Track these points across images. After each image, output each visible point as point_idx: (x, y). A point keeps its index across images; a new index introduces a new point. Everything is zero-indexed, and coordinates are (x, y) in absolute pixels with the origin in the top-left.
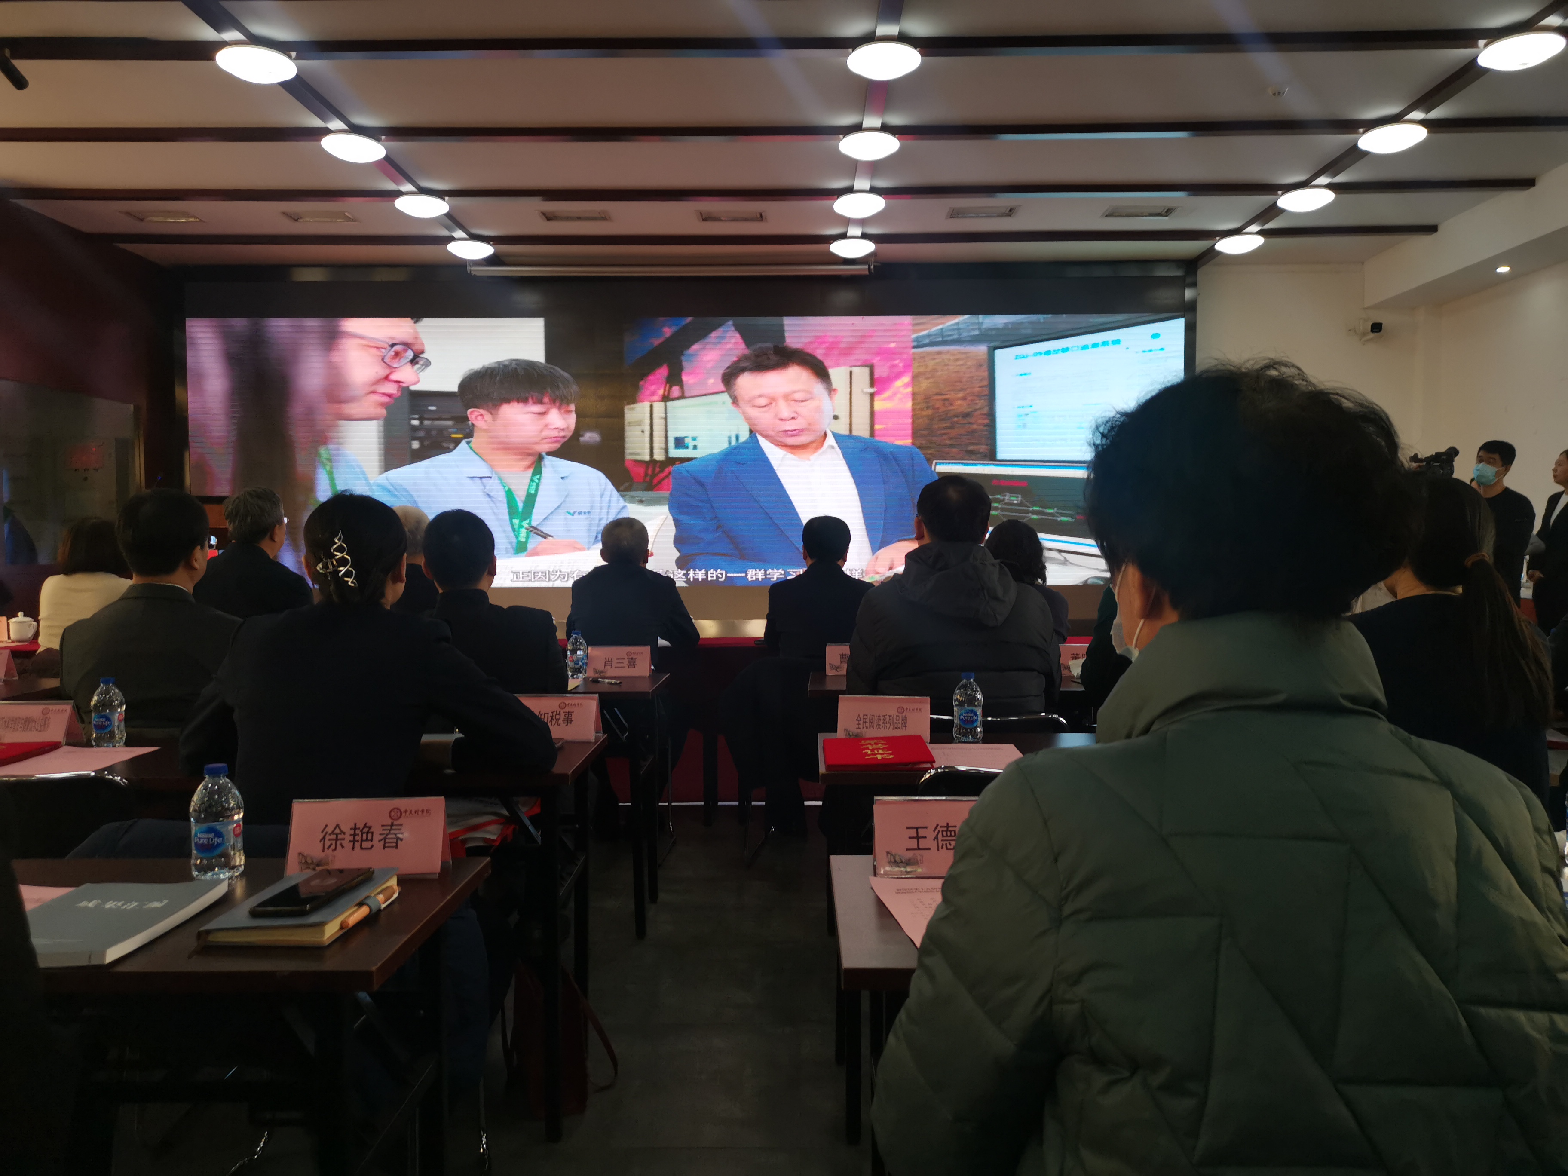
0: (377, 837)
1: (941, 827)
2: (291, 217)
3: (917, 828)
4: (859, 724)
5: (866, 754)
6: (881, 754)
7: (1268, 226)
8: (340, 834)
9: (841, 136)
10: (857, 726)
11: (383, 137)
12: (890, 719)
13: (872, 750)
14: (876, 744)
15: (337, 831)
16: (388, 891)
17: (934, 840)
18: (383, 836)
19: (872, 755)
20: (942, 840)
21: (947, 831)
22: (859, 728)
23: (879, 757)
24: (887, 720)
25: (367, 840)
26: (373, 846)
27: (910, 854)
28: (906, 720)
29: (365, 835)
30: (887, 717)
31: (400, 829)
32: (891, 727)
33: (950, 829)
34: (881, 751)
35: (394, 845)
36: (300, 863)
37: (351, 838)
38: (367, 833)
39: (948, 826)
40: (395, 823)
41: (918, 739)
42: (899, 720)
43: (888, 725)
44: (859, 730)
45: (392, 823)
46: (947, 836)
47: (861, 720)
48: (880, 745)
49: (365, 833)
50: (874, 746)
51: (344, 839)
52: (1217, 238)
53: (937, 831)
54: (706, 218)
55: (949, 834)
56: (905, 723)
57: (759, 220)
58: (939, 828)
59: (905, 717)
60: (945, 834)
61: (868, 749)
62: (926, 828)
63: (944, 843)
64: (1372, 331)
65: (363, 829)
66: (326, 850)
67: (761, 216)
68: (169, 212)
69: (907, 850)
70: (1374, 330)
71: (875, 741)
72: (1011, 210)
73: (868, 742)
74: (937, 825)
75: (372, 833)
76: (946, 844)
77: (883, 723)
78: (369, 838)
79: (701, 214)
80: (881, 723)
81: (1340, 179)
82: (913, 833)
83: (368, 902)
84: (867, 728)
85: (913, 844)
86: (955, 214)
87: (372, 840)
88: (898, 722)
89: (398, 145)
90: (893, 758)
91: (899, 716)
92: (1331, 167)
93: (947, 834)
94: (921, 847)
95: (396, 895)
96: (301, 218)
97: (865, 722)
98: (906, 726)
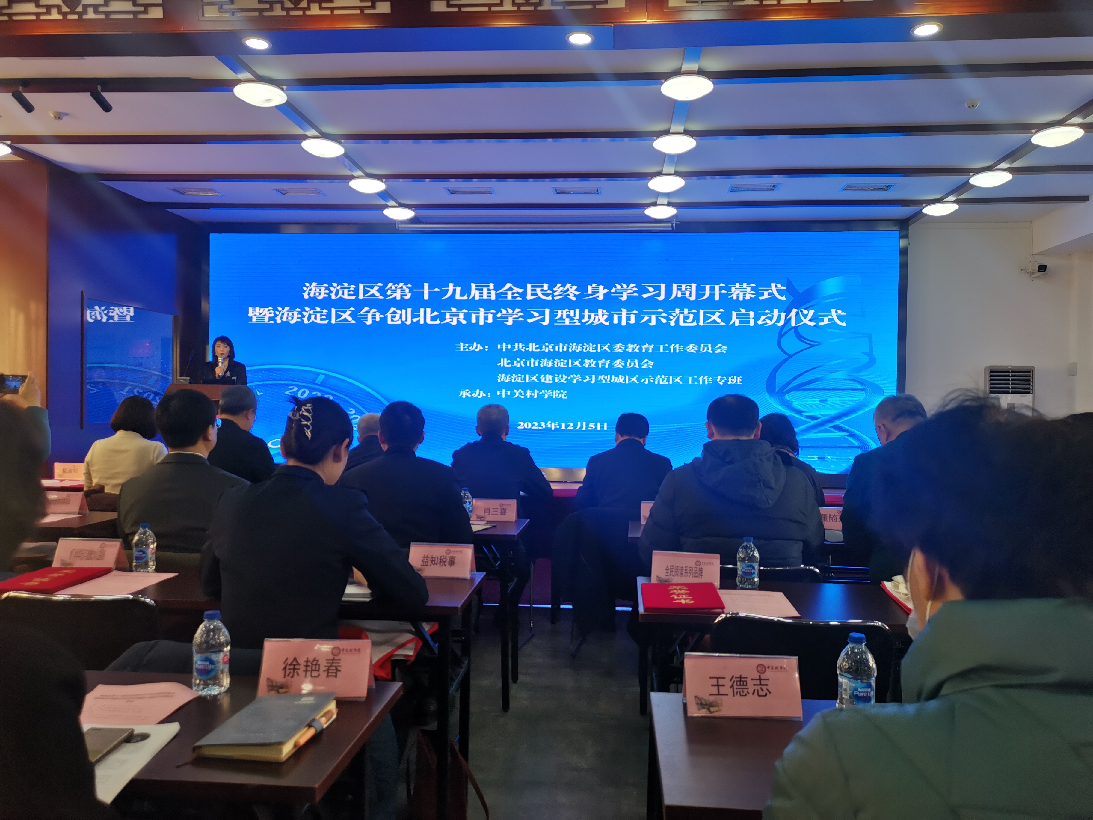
0: (323, 668)
1: (736, 678)
2: (281, 192)
3: (718, 678)
4: (667, 572)
5: (673, 599)
6: (685, 599)
7: (962, 197)
8: (297, 665)
9: (655, 138)
10: (666, 574)
11: (343, 141)
12: (690, 570)
13: (678, 595)
14: (680, 589)
15: (295, 663)
16: (328, 713)
17: (731, 687)
18: (327, 668)
19: (678, 599)
20: (737, 688)
21: (740, 681)
22: (667, 576)
23: (683, 602)
24: (688, 571)
25: (315, 670)
26: (319, 675)
27: (712, 698)
28: (702, 571)
29: (314, 666)
30: (688, 569)
31: (339, 663)
32: (691, 576)
33: (742, 679)
34: (684, 597)
35: (334, 674)
36: (268, 686)
37: (304, 668)
38: (316, 665)
39: (741, 677)
40: (336, 658)
41: (711, 585)
42: (696, 571)
43: (689, 574)
44: (667, 577)
45: (334, 658)
46: (740, 685)
47: (668, 569)
48: (683, 591)
49: (314, 664)
50: (680, 592)
51: (299, 669)
52: (924, 205)
53: (732, 681)
54: (560, 192)
55: (742, 683)
56: (701, 573)
57: (595, 194)
58: (734, 679)
59: (702, 568)
60: (738, 683)
61: (674, 594)
62: (724, 678)
63: (738, 690)
64: (1039, 271)
65: (313, 662)
66: (286, 676)
67: (597, 191)
68: (202, 188)
69: (711, 695)
70: (1040, 270)
71: (679, 587)
72: (774, 186)
73: (674, 587)
74: (733, 677)
75: (319, 665)
76: (740, 692)
77: (685, 572)
78: (317, 669)
79: (556, 189)
80: (683, 572)
81: (1017, 164)
82: (714, 682)
83: (314, 724)
84: (673, 576)
85: (715, 690)
86: (734, 189)
87: (318, 670)
88: (696, 572)
89: (353, 145)
90: (693, 603)
91: (696, 568)
92: (1010, 156)
93: (740, 683)
94: (721, 693)
95: (335, 716)
96: (287, 193)
97: (672, 571)
98: (702, 576)
